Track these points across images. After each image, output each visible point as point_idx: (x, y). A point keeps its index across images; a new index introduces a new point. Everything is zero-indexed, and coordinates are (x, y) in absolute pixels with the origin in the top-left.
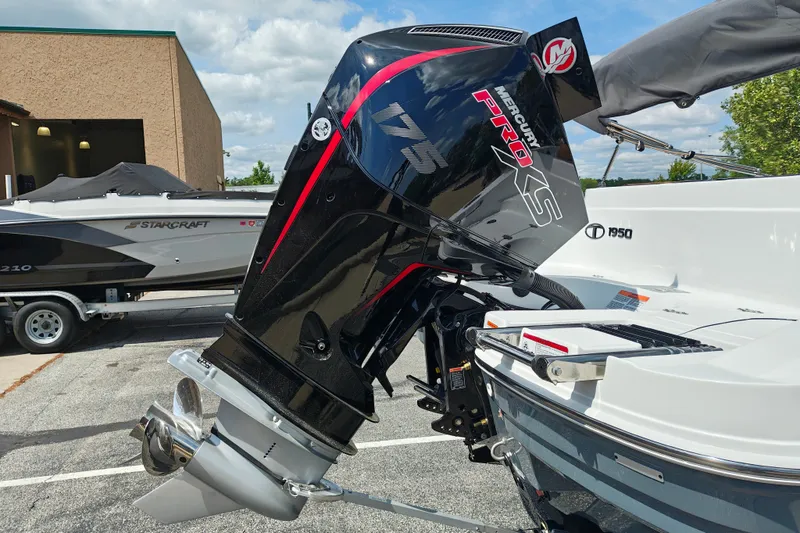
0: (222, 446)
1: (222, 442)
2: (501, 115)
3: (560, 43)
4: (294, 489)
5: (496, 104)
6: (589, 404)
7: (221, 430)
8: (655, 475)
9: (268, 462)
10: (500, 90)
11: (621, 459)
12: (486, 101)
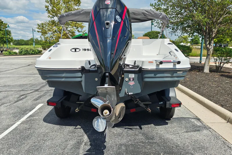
11: (178, 73)
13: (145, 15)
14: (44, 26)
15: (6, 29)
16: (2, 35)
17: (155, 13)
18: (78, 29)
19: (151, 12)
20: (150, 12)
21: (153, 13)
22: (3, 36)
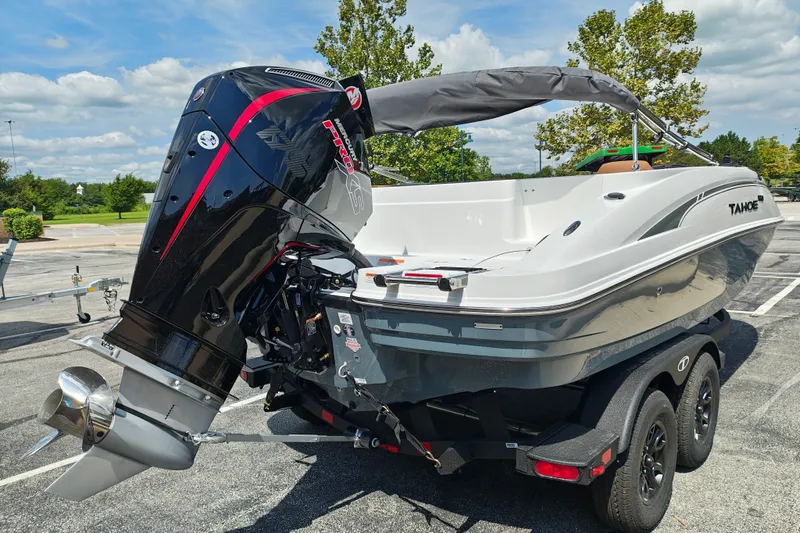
0: (129, 416)
1: (128, 414)
2: (338, 138)
3: (353, 90)
4: (195, 438)
5: (335, 131)
6: (460, 301)
7: (125, 402)
8: (497, 327)
9: (170, 422)
10: (337, 121)
11: (479, 326)
12: (330, 128)
13: (490, 93)
14: (556, 127)
15: (465, 147)
16: (454, 164)
17: (528, 77)
18: (681, 125)
19: (511, 76)
20: (504, 78)
21: (520, 81)
22: (454, 167)
